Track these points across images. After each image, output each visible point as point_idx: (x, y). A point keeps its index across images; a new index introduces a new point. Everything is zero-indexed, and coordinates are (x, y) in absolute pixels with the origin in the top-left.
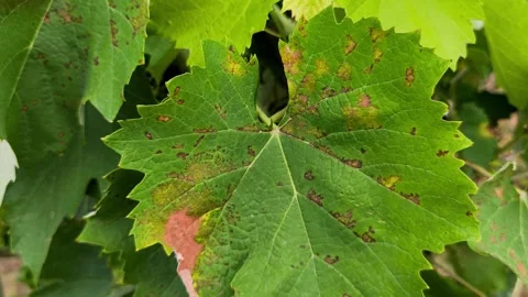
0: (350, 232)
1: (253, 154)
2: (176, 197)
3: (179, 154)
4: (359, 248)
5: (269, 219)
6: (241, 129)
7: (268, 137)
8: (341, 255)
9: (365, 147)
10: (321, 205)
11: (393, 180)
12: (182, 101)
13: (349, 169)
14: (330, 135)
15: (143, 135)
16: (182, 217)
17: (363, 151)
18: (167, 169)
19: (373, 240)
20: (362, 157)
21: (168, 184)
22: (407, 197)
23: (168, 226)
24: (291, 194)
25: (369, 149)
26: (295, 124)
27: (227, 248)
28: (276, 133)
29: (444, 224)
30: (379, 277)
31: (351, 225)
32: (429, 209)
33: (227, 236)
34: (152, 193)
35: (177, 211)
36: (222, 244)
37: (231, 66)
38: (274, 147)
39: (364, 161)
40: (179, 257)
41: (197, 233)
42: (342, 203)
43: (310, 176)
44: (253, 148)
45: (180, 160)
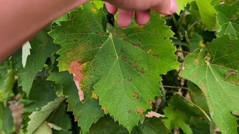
0: (136, 69)
1: (102, 43)
2: (74, 56)
3: (75, 40)
4: (139, 75)
5: (108, 66)
6: (97, 33)
7: (108, 37)
8: (133, 78)
9: (141, 39)
10: (126, 61)
11: (150, 50)
12: (75, 20)
13: (135, 47)
14: (129, 35)
15: (61, 32)
16: (76, 63)
17: (140, 40)
18: (70, 45)
19: (144, 72)
20: (140, 43)
21: (71, 51)
22: (155, 56)
23: (71, 66)
24: (116, 58)
25: (142, 40)
26: (117, 32)
27: (93, 76)
28: (111, 36)
29: (167, 64)
30: (145, 85)
31: (136, 67)
32: (162, 59)
33: (93, 72)
34: (65, 53)
35: (74, 61)
36: (91, 75)
37: (93, 10)
38: (110, 41)
39: (140, 44)
40: (74, 75)
41: (81, 69)
42: (133, 59)
43: (122, 51)
44: (102, 41)
45: (75, 42)
